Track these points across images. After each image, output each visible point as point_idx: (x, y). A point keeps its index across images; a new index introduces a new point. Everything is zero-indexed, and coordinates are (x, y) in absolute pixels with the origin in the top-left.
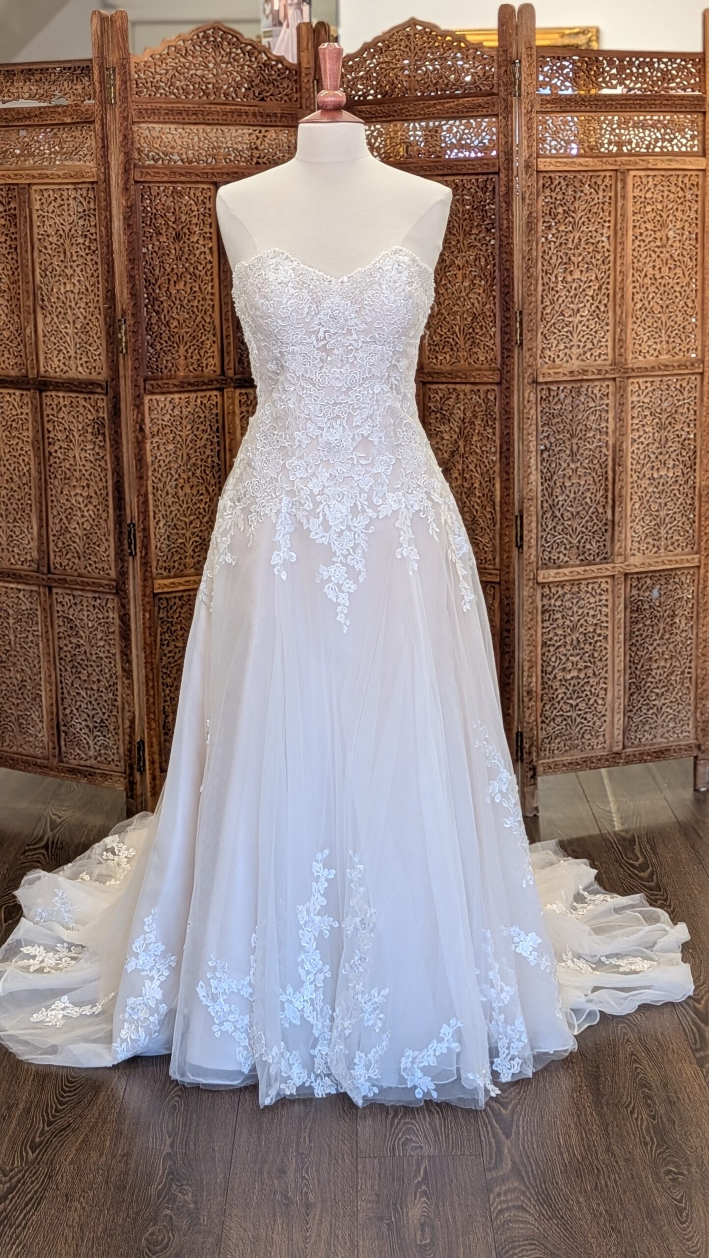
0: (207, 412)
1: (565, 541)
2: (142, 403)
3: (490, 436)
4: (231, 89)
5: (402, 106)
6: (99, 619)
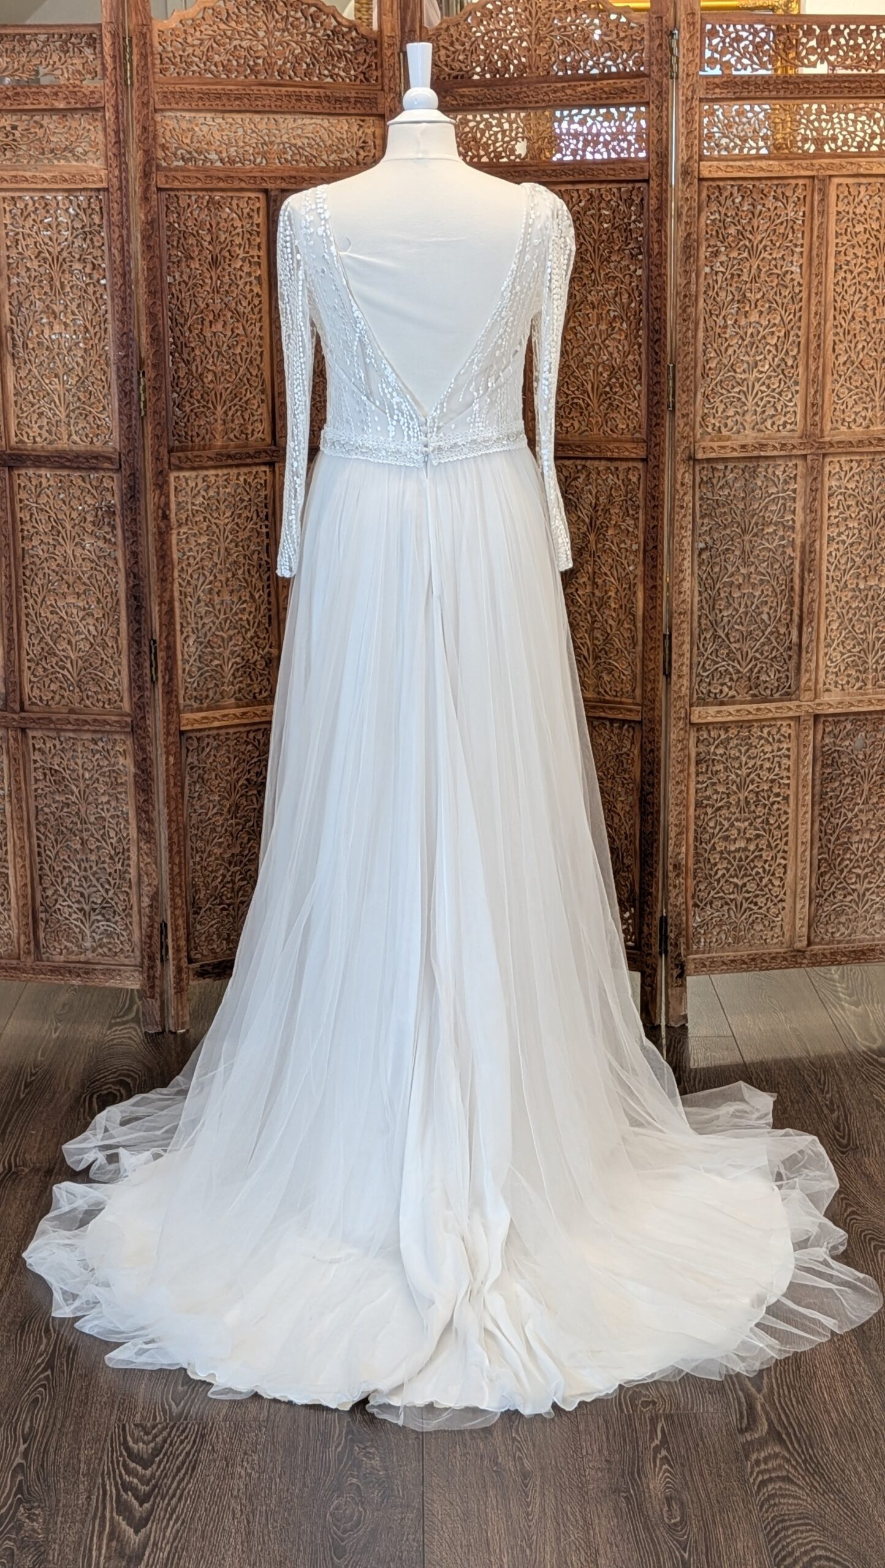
0: (252, 494)
1: (731, 670)
2: (166, 482)
3: (631, 530)
4: (289, 65)
6: (102, 767)
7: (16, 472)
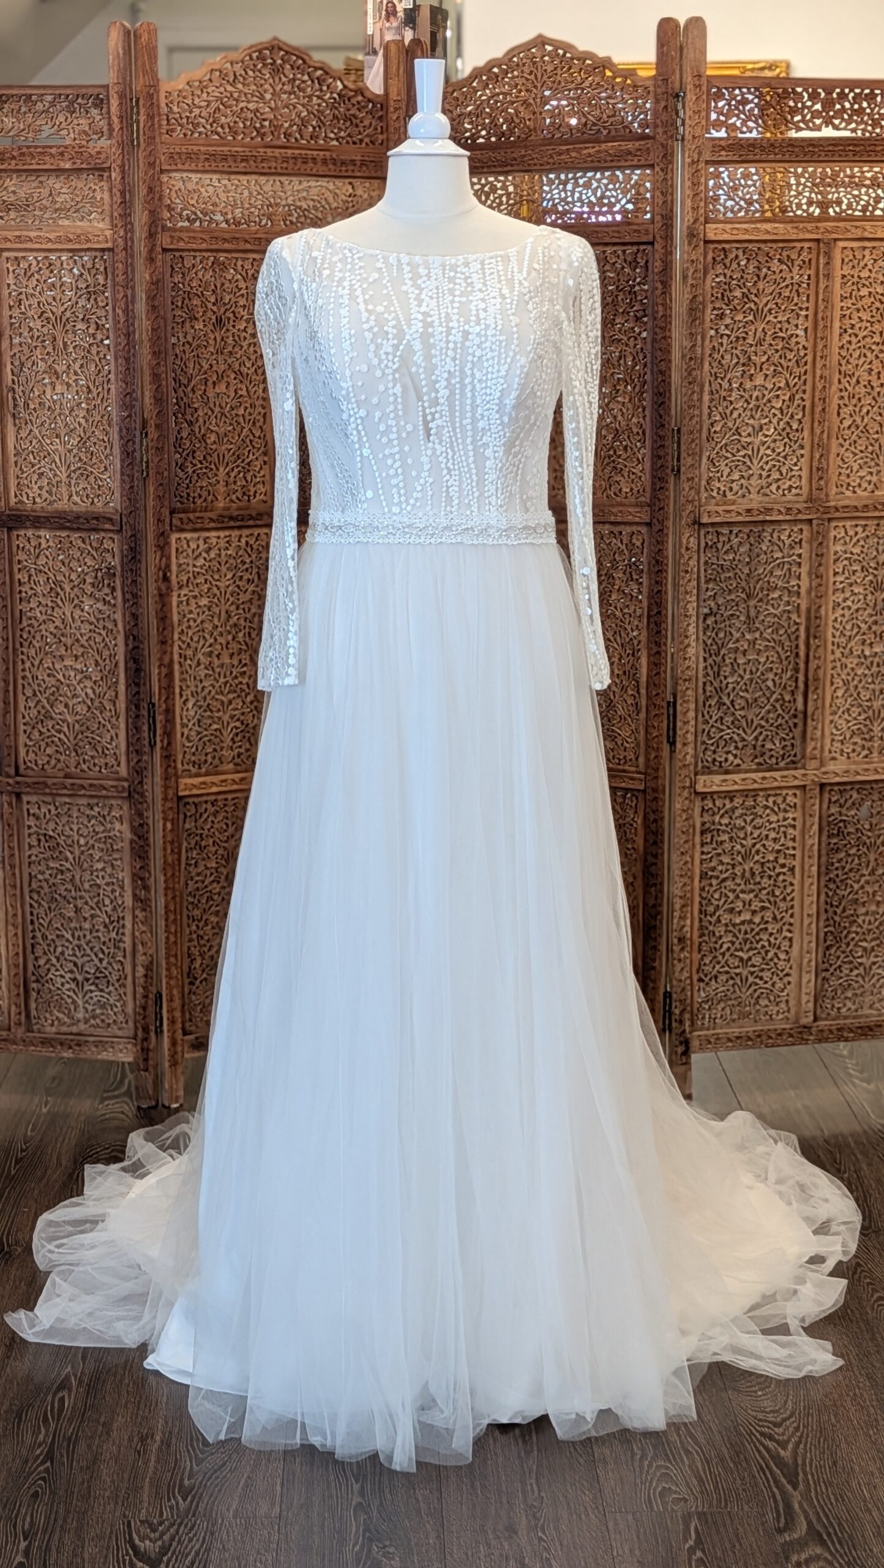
0: (254, 556)
1: (735, 736)
2: (168, 544)
3: (635, 595)
4: (295, 128)
5: (523, 153)
6: (97, 833)
7: (15, 533)
